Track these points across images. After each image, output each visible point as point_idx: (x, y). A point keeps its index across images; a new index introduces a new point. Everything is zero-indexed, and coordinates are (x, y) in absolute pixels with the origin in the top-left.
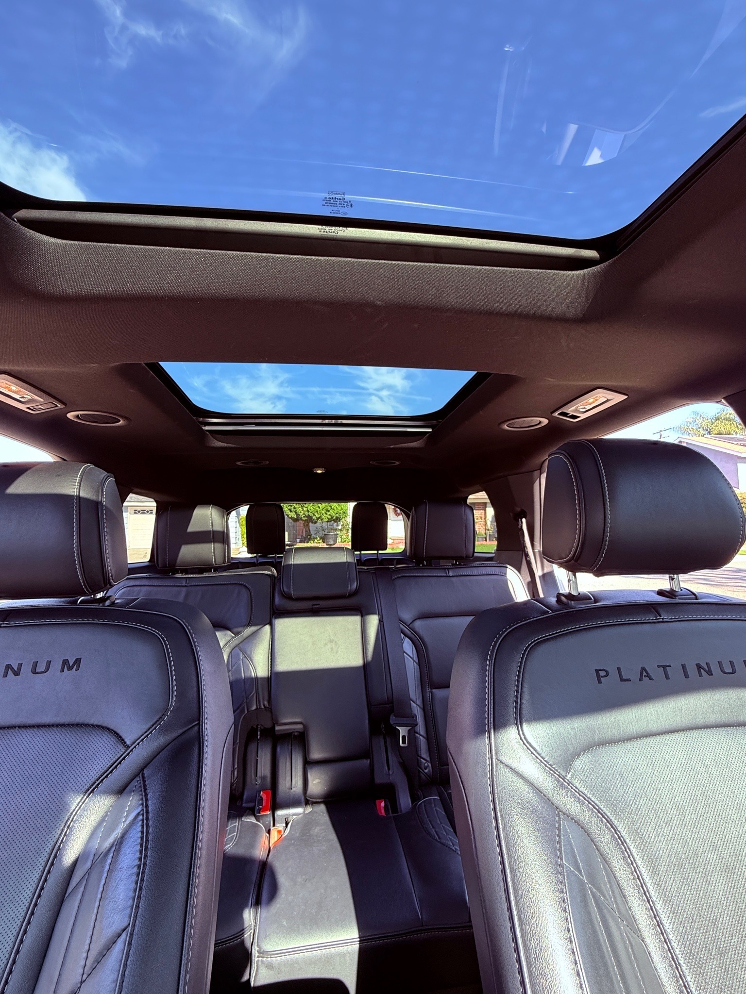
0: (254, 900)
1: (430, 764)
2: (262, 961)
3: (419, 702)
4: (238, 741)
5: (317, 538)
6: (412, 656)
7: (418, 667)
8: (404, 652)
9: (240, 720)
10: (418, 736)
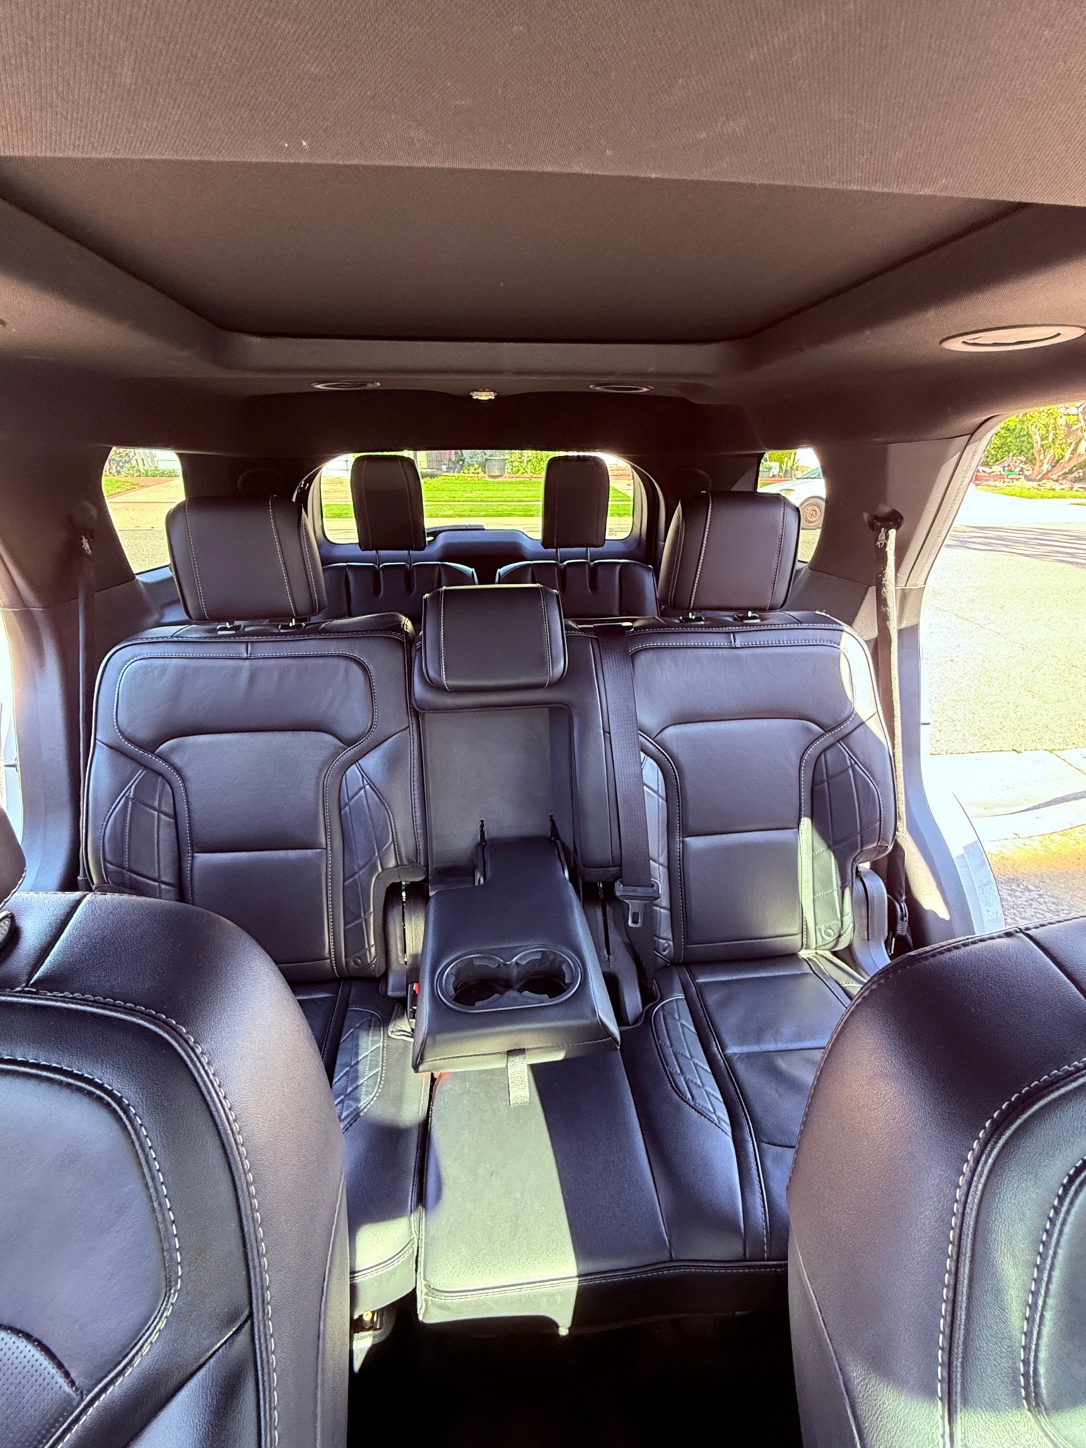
0: (415, 1199)
1: (671, 943)
2: (433, 1302)
3: (663, 859)
4: (372, 910)
5: (473, 465)
6: (655, 788)
7: (665, 803)
8: (645, 784)
9: (370, 881)
10: (658, 909)
